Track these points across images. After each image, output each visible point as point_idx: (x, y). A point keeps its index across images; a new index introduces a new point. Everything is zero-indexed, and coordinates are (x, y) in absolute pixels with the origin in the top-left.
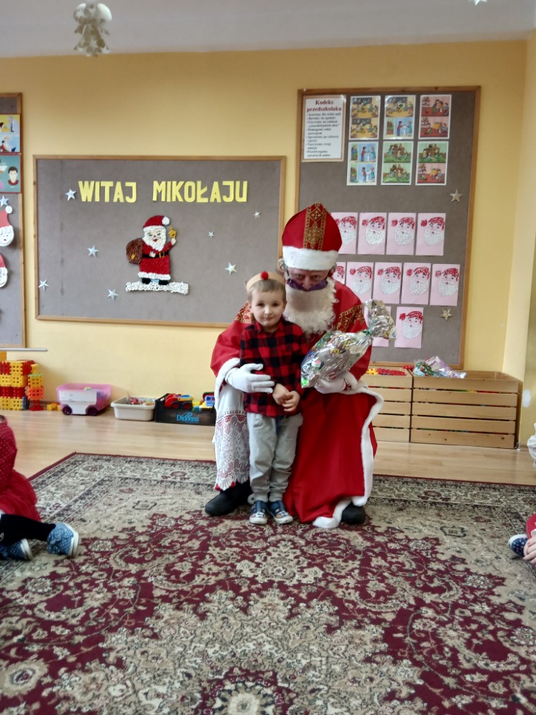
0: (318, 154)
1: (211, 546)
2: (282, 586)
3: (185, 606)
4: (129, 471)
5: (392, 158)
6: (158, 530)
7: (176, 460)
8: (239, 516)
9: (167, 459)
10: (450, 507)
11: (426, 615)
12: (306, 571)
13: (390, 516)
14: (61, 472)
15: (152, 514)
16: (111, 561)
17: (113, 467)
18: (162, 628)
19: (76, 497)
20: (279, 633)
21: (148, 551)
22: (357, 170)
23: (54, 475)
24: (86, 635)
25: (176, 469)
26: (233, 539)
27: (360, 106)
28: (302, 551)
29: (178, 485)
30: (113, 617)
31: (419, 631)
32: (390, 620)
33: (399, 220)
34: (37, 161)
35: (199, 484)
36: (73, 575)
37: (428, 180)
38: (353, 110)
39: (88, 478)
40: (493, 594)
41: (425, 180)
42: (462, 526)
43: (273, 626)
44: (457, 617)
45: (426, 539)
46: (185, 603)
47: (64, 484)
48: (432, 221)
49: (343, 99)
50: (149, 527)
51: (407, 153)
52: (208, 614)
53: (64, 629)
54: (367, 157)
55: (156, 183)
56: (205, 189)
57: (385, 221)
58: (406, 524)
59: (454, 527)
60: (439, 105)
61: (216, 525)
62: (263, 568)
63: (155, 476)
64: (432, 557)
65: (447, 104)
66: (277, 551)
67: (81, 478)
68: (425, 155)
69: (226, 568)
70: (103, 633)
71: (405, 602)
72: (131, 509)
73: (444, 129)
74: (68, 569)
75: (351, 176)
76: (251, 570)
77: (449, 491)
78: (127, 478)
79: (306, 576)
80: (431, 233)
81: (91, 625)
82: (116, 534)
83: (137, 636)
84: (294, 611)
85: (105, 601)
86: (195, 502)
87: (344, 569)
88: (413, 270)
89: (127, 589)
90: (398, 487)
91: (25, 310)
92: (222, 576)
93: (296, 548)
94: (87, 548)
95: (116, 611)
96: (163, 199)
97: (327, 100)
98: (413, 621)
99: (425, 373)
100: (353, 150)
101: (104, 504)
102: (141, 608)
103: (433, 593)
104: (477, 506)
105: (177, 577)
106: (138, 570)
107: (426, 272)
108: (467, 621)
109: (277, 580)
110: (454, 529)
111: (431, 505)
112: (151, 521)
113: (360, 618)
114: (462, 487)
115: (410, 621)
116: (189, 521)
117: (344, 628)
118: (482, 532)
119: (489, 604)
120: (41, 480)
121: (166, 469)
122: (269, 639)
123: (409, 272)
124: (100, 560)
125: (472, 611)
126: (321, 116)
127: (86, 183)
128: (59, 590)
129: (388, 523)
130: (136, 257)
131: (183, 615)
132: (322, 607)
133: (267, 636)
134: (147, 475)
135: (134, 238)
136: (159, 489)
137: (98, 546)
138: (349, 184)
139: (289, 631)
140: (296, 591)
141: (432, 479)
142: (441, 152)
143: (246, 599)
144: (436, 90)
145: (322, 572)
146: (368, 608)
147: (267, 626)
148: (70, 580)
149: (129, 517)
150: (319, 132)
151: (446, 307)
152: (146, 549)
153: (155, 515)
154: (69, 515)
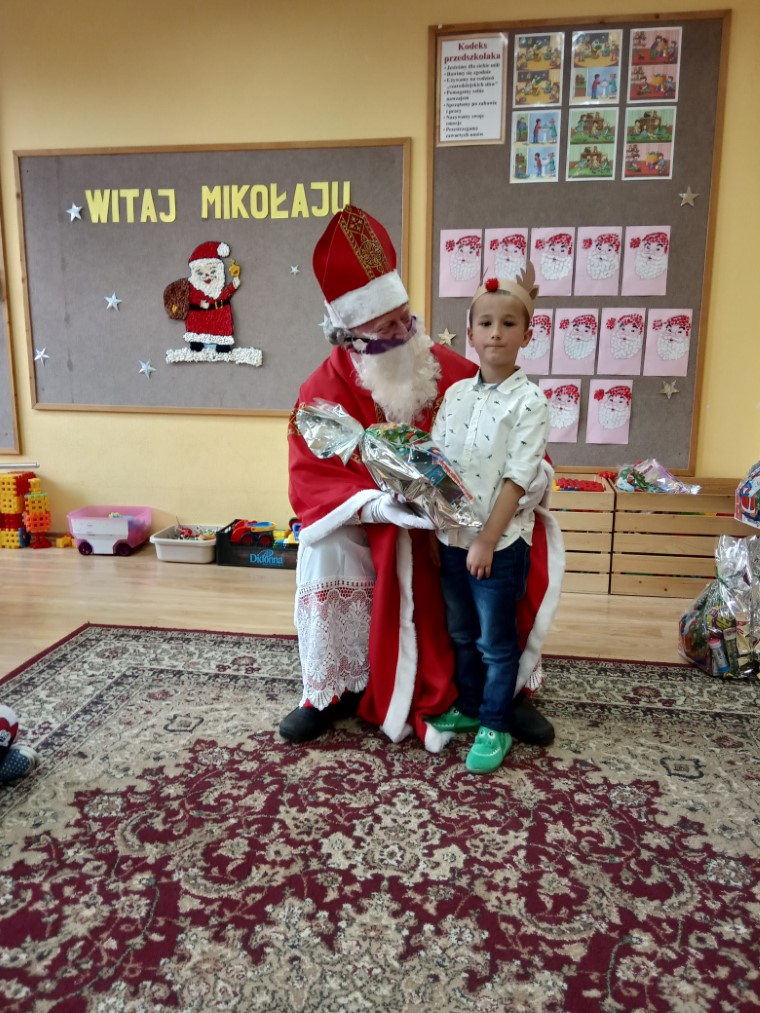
0: (464, 132)
1: (282, 803)
2: (396, 888)
3: (231, 932)
4: (166, 658)
5: (583, 136)
6: (200, 772)
7: (242, 634)
8: (333, 741)
9: (228, 633)
10: (675, 718)
11: (638, 948)
12: (438, 854)
13: (578, 738)
14: (60, 661)
15: (193, 742)
16: (117, 838)
17: (142, 650)
18: (187, 980)
19: (79, 709)
20: (385, 990)
21: (180, 817)
22: (527, 158)
23: (50, 667)
24: (57, 998)
25: (241, 652)
26: (321, 790)
27: (531, 49)
28: (432, 811)
29: (241, 682)
30: (105, 958)
31: (627, 984)
32: (577, 959)
33: (594, 238)
34: (20, 159)
35: (274, 680)
36: (52, 866)
37: (643, 172)
38: (520, 57)
39: (103, 670)
40: (752, 898)
41: (638, 172)
42: (697, 757)
43: (376, 976)
44: (693, 951)
45: (637, 783)
46: (230, 926)
47: (62, 684)
48: (649, 239)
49: (503, 39)
50: (187, 766)
51: (608, 127)
52: (268, 950)
53: (20, 986)
54: (543, 135)
55: (205, 189)
56: (283, 197)
57: (572, 240)
58: (605, 754)
59: (683, 758)
60: (661, 44)
61: (294, 760)
62: (367, 848)
63: (206, 665)
64: (648, 820)
65: (675, 43)
66: (390, 812)
67: (90, 673)
68: (637, 130)
69: (305, 850)
70: (86, 992)
71: (603, 918)
72: (161, 731)
73: (669, 85)
74: (45, 856)
75: (517, 169)
76: (346, 853)
77: (673, 686)
78: (162, 671)
79: (437, 864)
80: (646, 260)
81: (68, 975)
82: (131, 782)
83: (142, 1000)
84: (413, 942)
85: (97, 924)
86: (266, 714)
87: (500, 849)
88: (618, 319)
89: (137, 897)
90: (591, 679)
91: (16, 395)
92: (296, 868)
93: (422, 805)
94: (81, 812)
95: (112, 944)
96: (218, 215)
97: (476, 42)
98: (618, 963)
99: (635, 485)
100: (521, 125)
101: (120, 723)
102: (156, 937)
103: (651, 899)
104: (718, 715)
105: (222, 871)
106: (158, 857)
107: (638, 323)
108: (710, 960)
109: (388, 873)
110: (684, 763)
111: (645, 715)
112: (191, 755)
113: (526, 957)
114: (694, 678)
115: (613, 961)
116: (251, 753)
117: (497, 980)
118: (729, 767)
119: (748, 923)
120: (28, 676)
121: (225, 653)
122: (368, 1004)
123: (611, 324)
124: (99, 836)
125: (719, 936)
126: (468, 70)
127: (98, 193)
128: (23, 900)
129: (575, 751)
130: (179, 308)
131: (224, 951)
132: (462, 933)
133: (365, 997)
134: (195, 664)
135: (174, 278)
136: (210, 692)
137: (100, 807)
138: (513, 180)
139: (403, 987)
140: (418, 898)
141: (645, 664)
142: (663, 123)
143: (334, 918)
144: (656, 20)
145: (464, 856)
146: (540, 932)
147: (364, 974)
148: (45, 879)
149: (157, 747)
150: (464, 95)
151: (669, 379)
152: (178, 813)
153: (199, 742)
154: (60, 745)
